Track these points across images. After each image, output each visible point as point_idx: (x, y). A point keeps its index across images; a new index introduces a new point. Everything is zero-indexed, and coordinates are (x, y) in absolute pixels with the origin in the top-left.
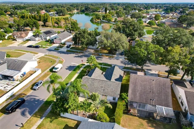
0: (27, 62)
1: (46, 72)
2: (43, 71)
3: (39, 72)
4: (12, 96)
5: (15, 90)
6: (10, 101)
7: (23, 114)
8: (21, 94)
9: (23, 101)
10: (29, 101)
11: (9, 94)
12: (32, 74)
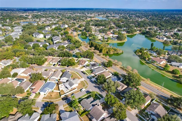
0: (74, 84)
1: (79, 90)
2: (78, 89)
3: (77, 89)
4: (66, 95)
5: (67, 94)
6: (64, 97)
7: (65, 102)
8: (68, 96)
9: (67, 98)
10: (68, 99)
11: (65, 94)
12: (74, 89)
